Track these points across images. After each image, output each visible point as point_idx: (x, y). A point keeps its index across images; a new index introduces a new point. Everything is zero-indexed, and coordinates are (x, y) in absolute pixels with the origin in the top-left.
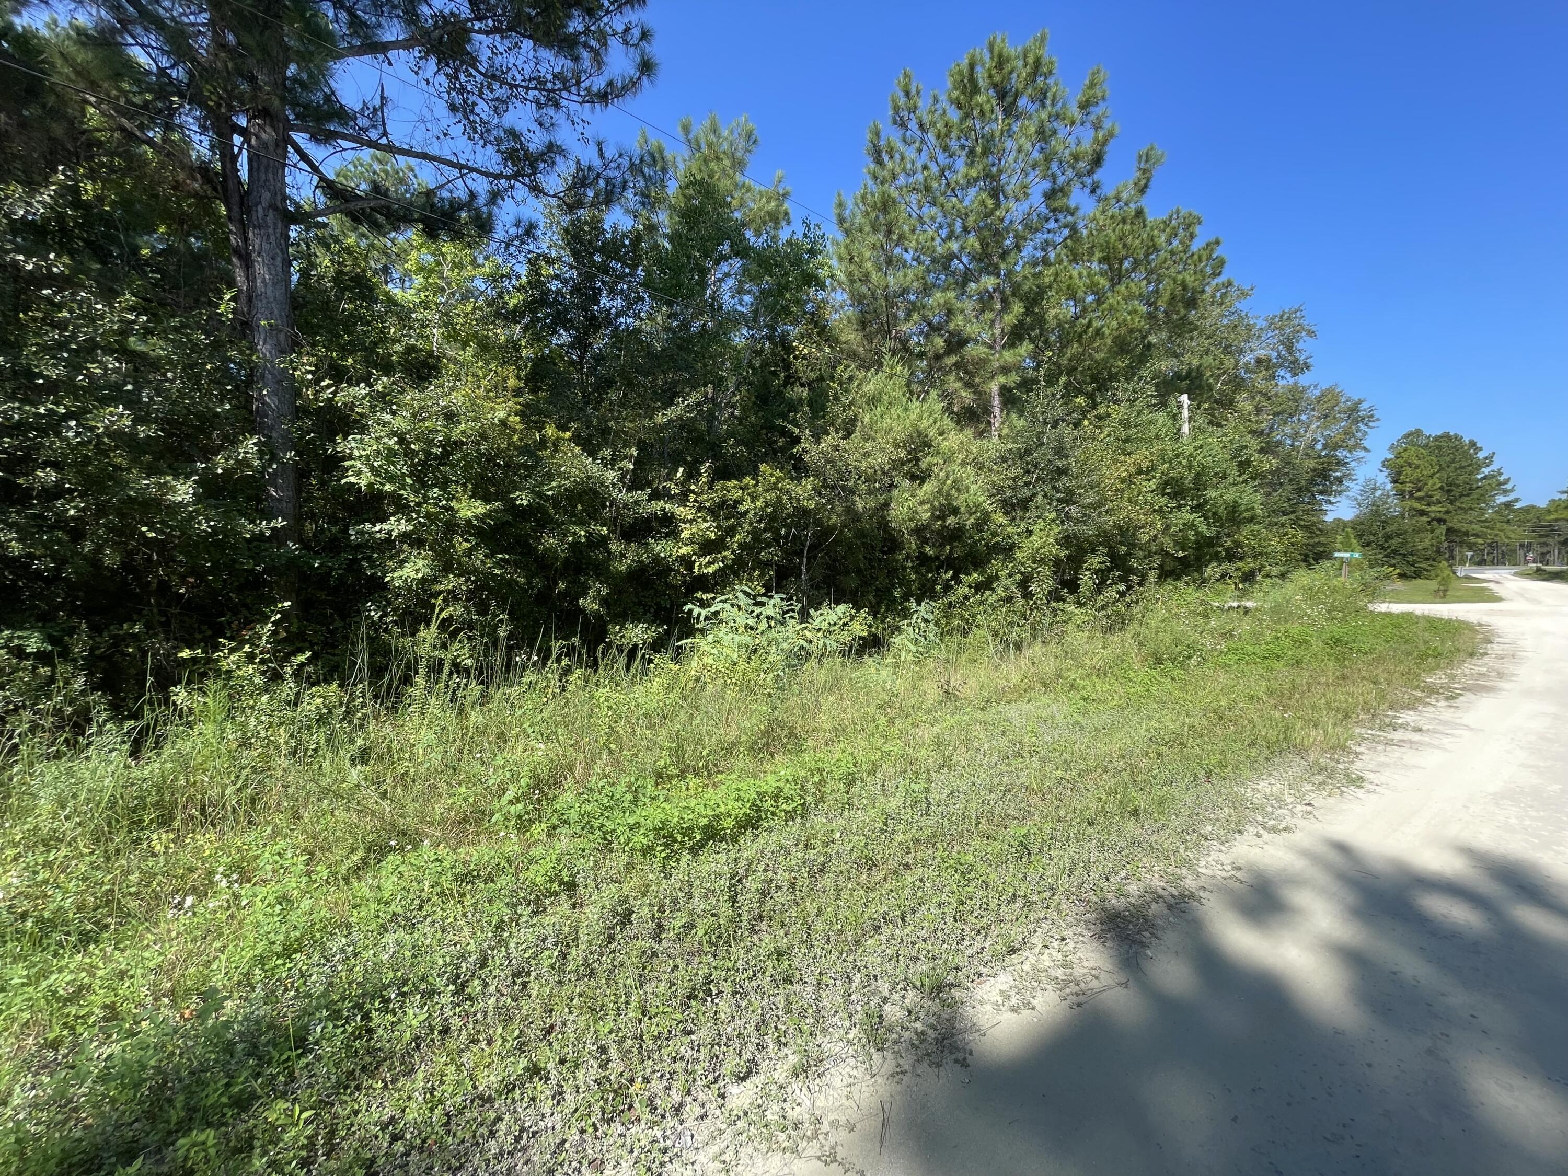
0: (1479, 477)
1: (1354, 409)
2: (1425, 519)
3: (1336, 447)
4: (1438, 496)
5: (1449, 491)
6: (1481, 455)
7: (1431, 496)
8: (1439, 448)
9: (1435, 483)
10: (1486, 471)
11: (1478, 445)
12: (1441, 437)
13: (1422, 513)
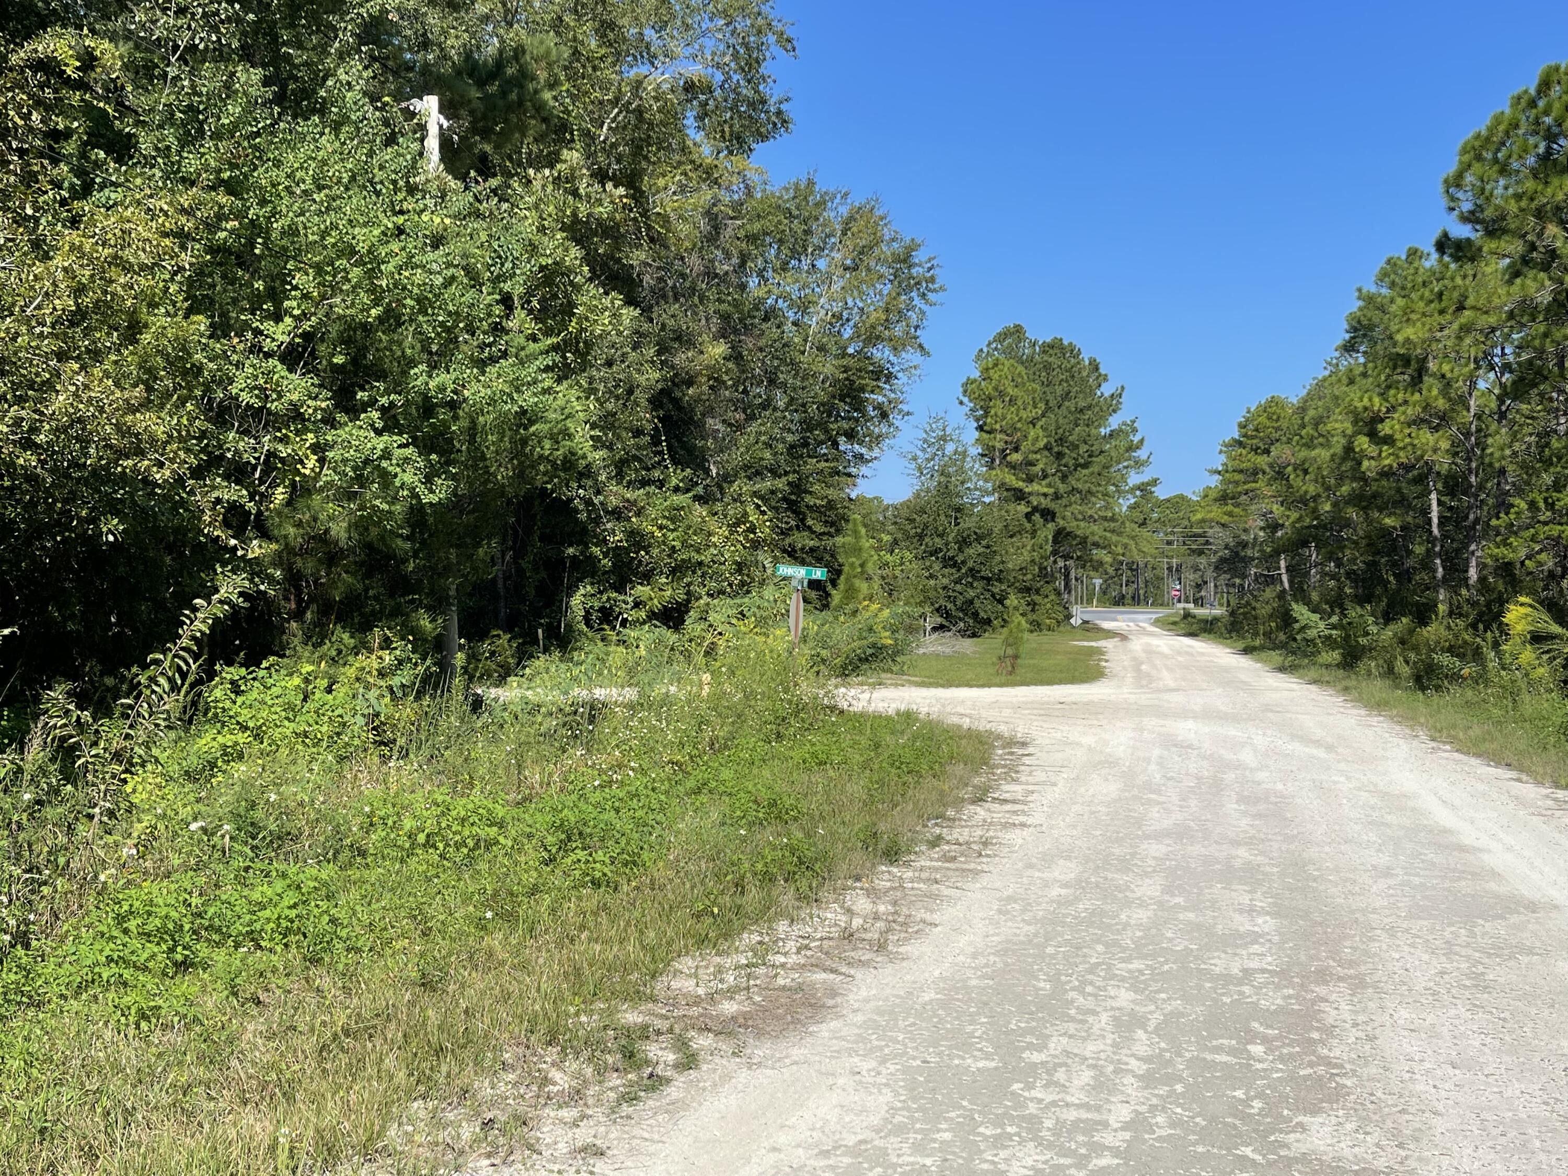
0: (1103, 431)
1: (905, 259)
2: (1023, 508)
3: (872, 339)
4: (1042, 462)
5: (1060, 456)
6: (1107, 390)
7: (1031, 464)
8: (1048, 367)
9: (1037, 437)
10: (1114, 422)
11: (1102, 371)
12: (1051, 346)
13: (1020, 496)
